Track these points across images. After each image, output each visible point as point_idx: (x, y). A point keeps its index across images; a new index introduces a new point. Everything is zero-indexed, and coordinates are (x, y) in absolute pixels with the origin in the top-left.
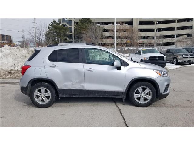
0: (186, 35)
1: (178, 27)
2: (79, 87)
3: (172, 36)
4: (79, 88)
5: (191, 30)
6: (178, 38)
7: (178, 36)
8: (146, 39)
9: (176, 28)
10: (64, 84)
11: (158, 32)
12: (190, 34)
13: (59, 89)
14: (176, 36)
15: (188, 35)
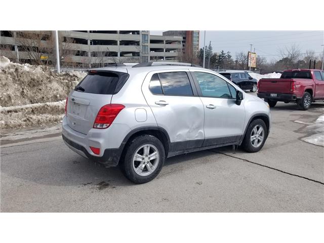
0: (131, 54)
1: (121, 40)
2: (197, 135)
3: (114, 54)
4: (197, 137)
5: (138, 47)
6: (122, 58)
7: (122, 54)
8: (82, 56)
9: (119, 43)
10: (178, 134)
11: (92, 46)
12: (137, 53)
13: (172, 143)
14: (119, 55)
15: (134, 54)
